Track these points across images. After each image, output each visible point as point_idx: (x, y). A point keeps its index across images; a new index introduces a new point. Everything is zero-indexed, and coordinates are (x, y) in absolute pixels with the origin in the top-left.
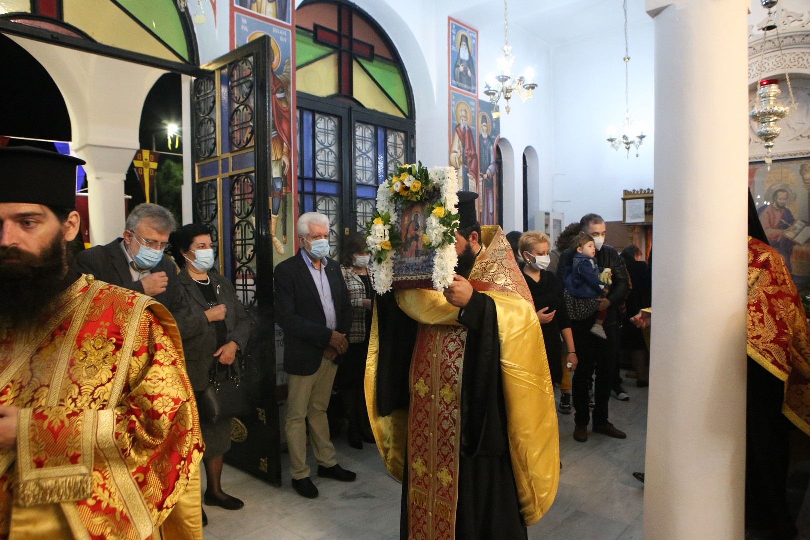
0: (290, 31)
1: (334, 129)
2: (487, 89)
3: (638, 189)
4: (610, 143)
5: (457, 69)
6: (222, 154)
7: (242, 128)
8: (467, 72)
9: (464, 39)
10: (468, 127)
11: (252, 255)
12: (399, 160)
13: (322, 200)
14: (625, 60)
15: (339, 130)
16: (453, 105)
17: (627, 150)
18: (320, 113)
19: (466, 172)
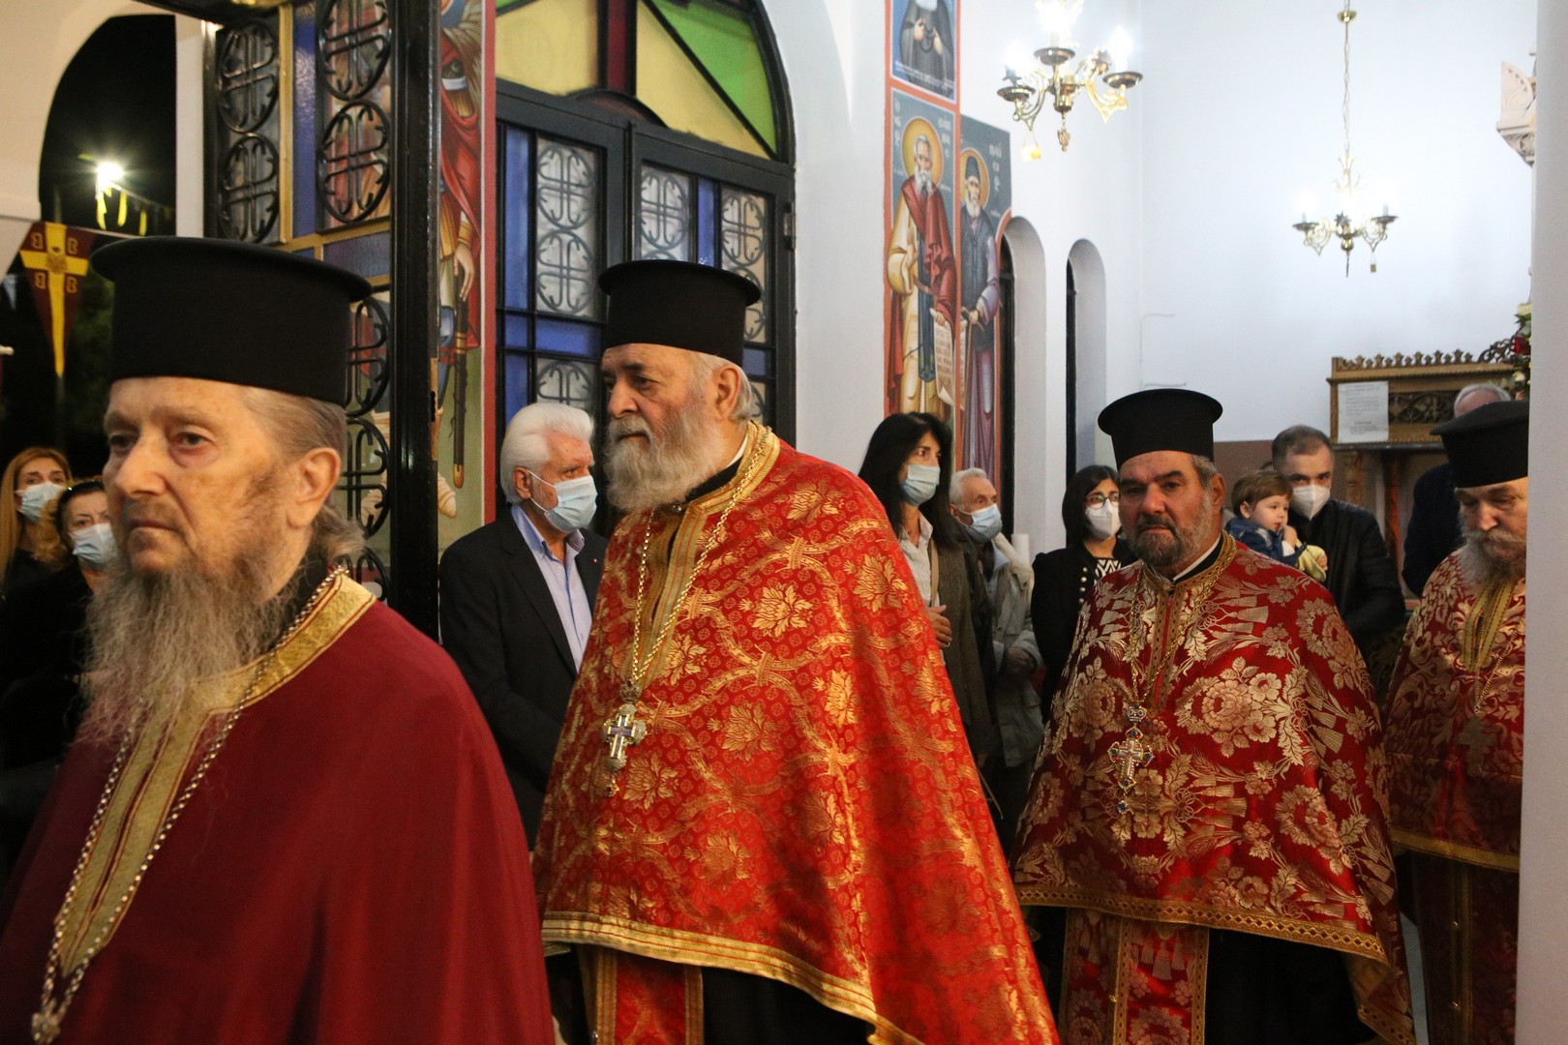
1: (585, 181)
2: (1009, 83)
3: (1369, 355)
4: (1302, 234)
5: (907, 32)
6: (295, 236)
7: (357, 163)
8: (932, 39)
10: (934, 186)
11: (376, 518)
13: (550, 369)
14: (1342, 18)
15: (598, 183)
16: (896, 127)
17: (1345, 253)
18: (550, 136)
19: (926, 303)
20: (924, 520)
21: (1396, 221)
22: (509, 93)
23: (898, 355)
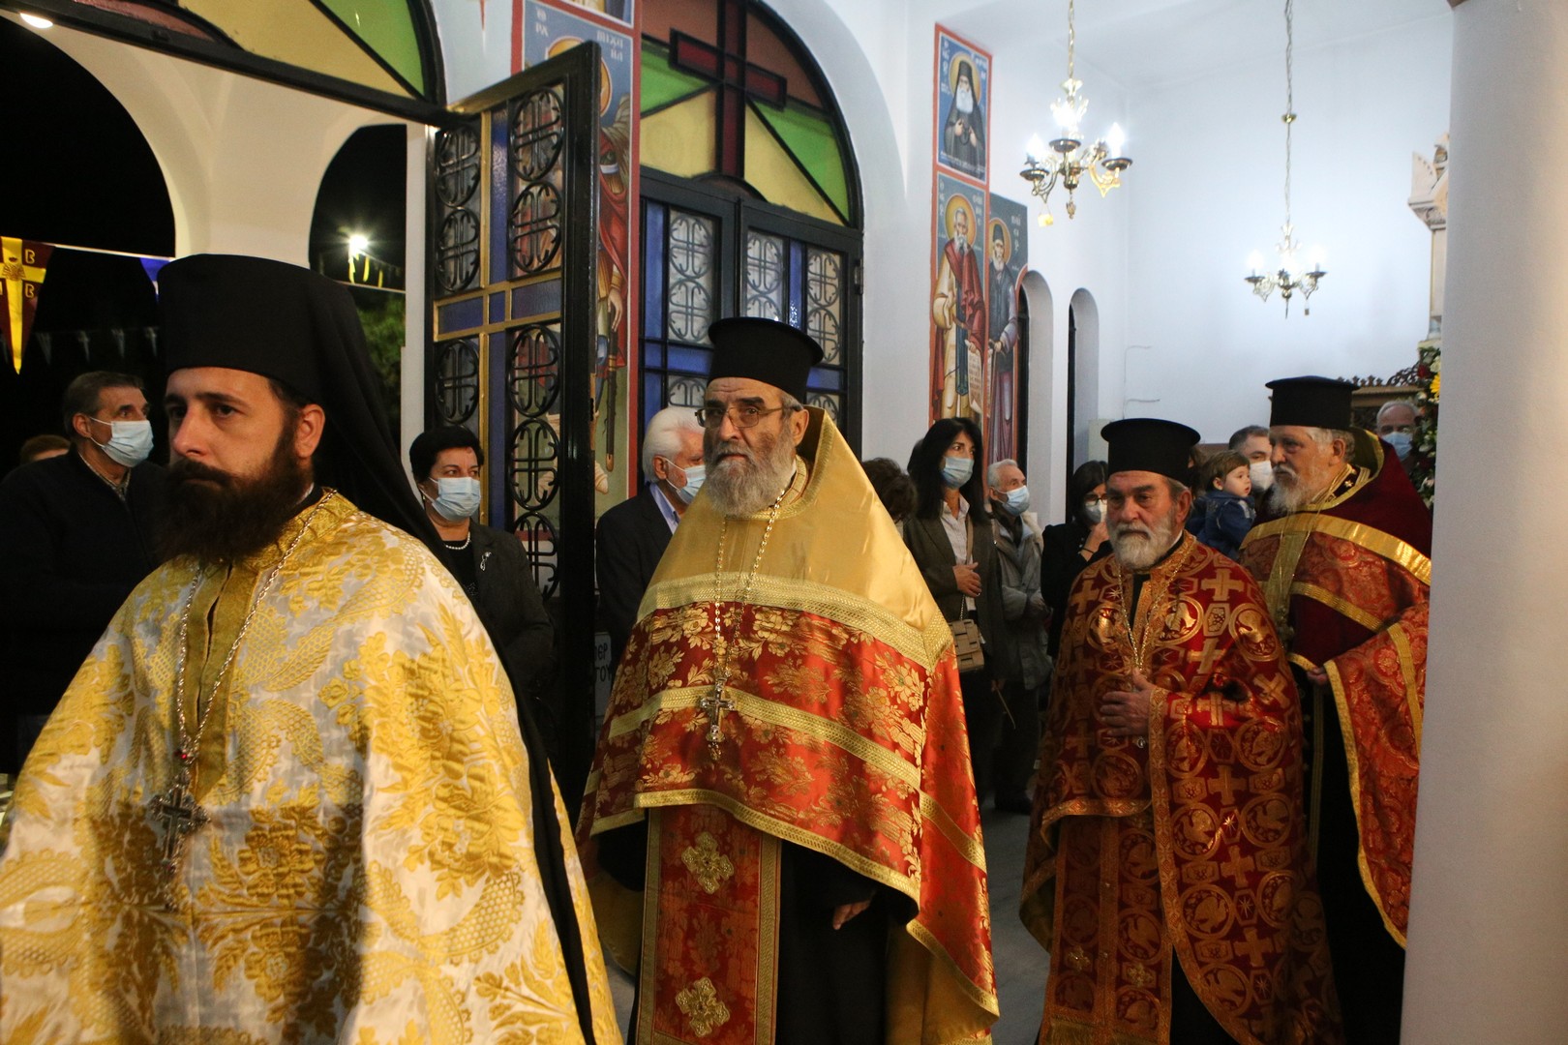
0: (631, 39)
1: (705, 242)
2: (1029, 167)
4: (1252, 285)
5: (949, 130)
6: (491, 283)
7: (537, 228)
8: (969, 135)
9: (964, 71)
10: (969, 246)
11: (549, 493)
12: (829, 308)
13: (678, 384)
14: (1286, 119)
15: (715, 243)
16: (940, 202)
17: (1284, 300)
18: (679, 208)
19: (962, 336)
20: (963, 500)
21: (1325, 276)
22: (649, 175)
23: (940, 374)
